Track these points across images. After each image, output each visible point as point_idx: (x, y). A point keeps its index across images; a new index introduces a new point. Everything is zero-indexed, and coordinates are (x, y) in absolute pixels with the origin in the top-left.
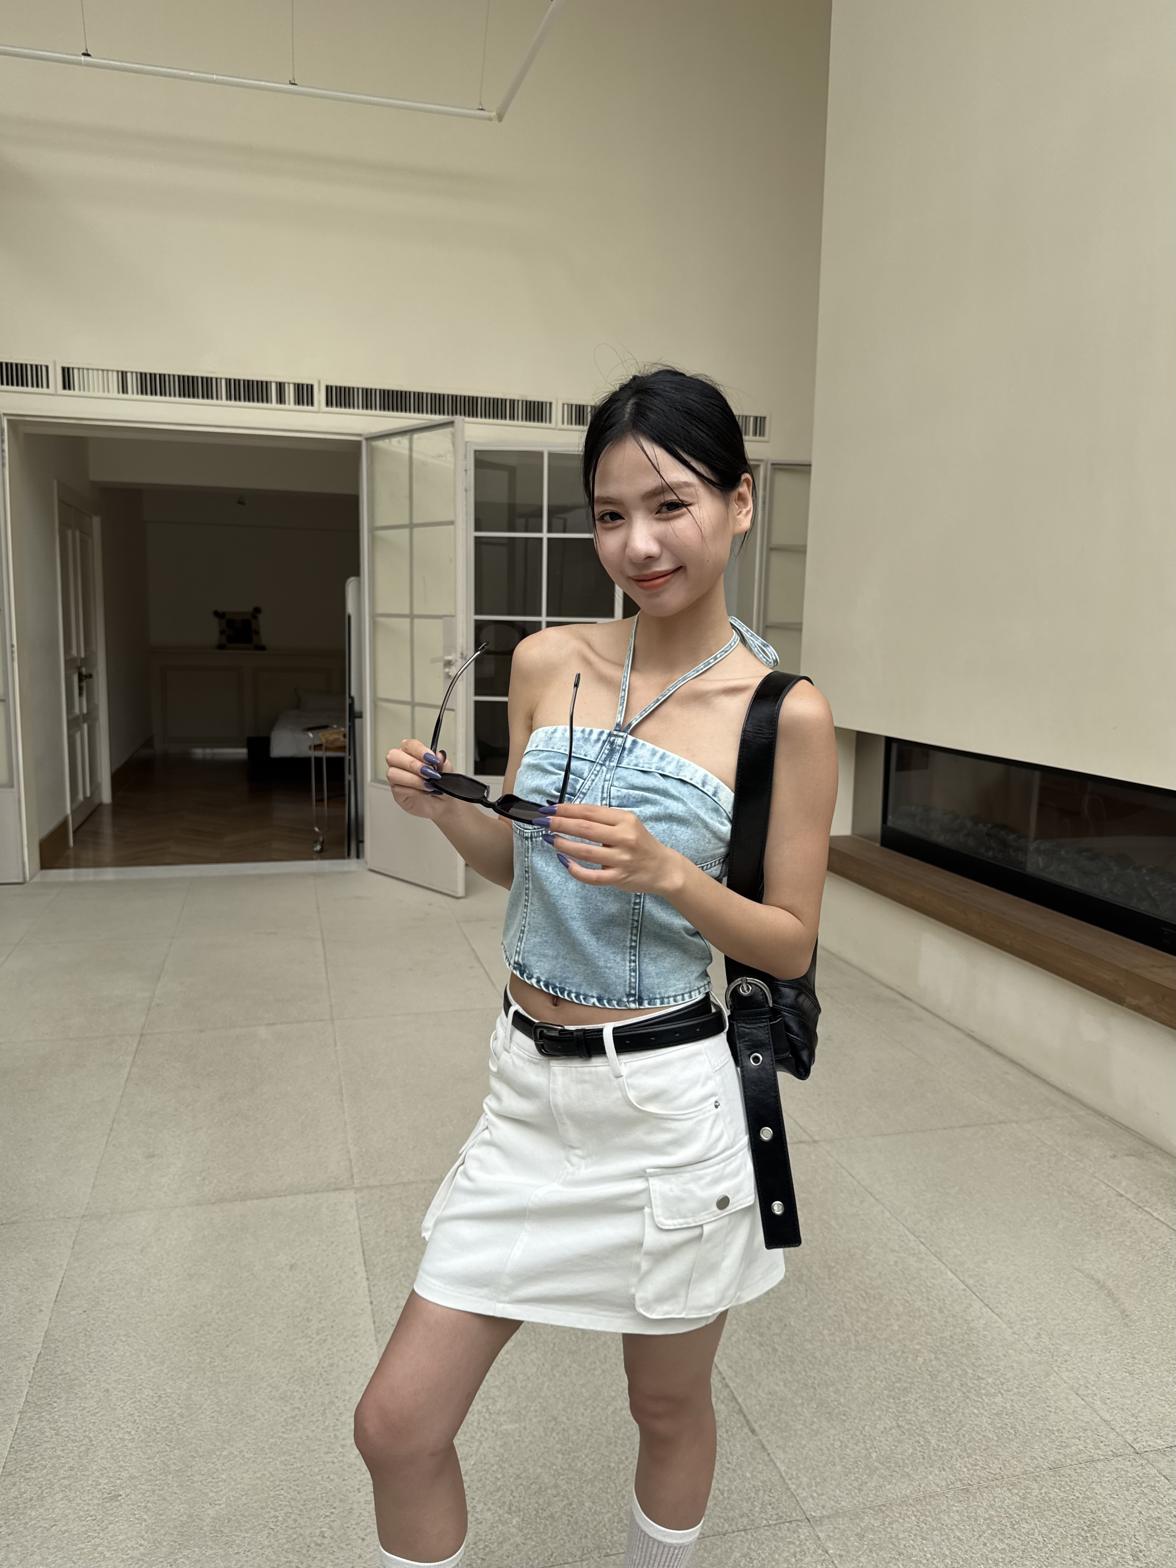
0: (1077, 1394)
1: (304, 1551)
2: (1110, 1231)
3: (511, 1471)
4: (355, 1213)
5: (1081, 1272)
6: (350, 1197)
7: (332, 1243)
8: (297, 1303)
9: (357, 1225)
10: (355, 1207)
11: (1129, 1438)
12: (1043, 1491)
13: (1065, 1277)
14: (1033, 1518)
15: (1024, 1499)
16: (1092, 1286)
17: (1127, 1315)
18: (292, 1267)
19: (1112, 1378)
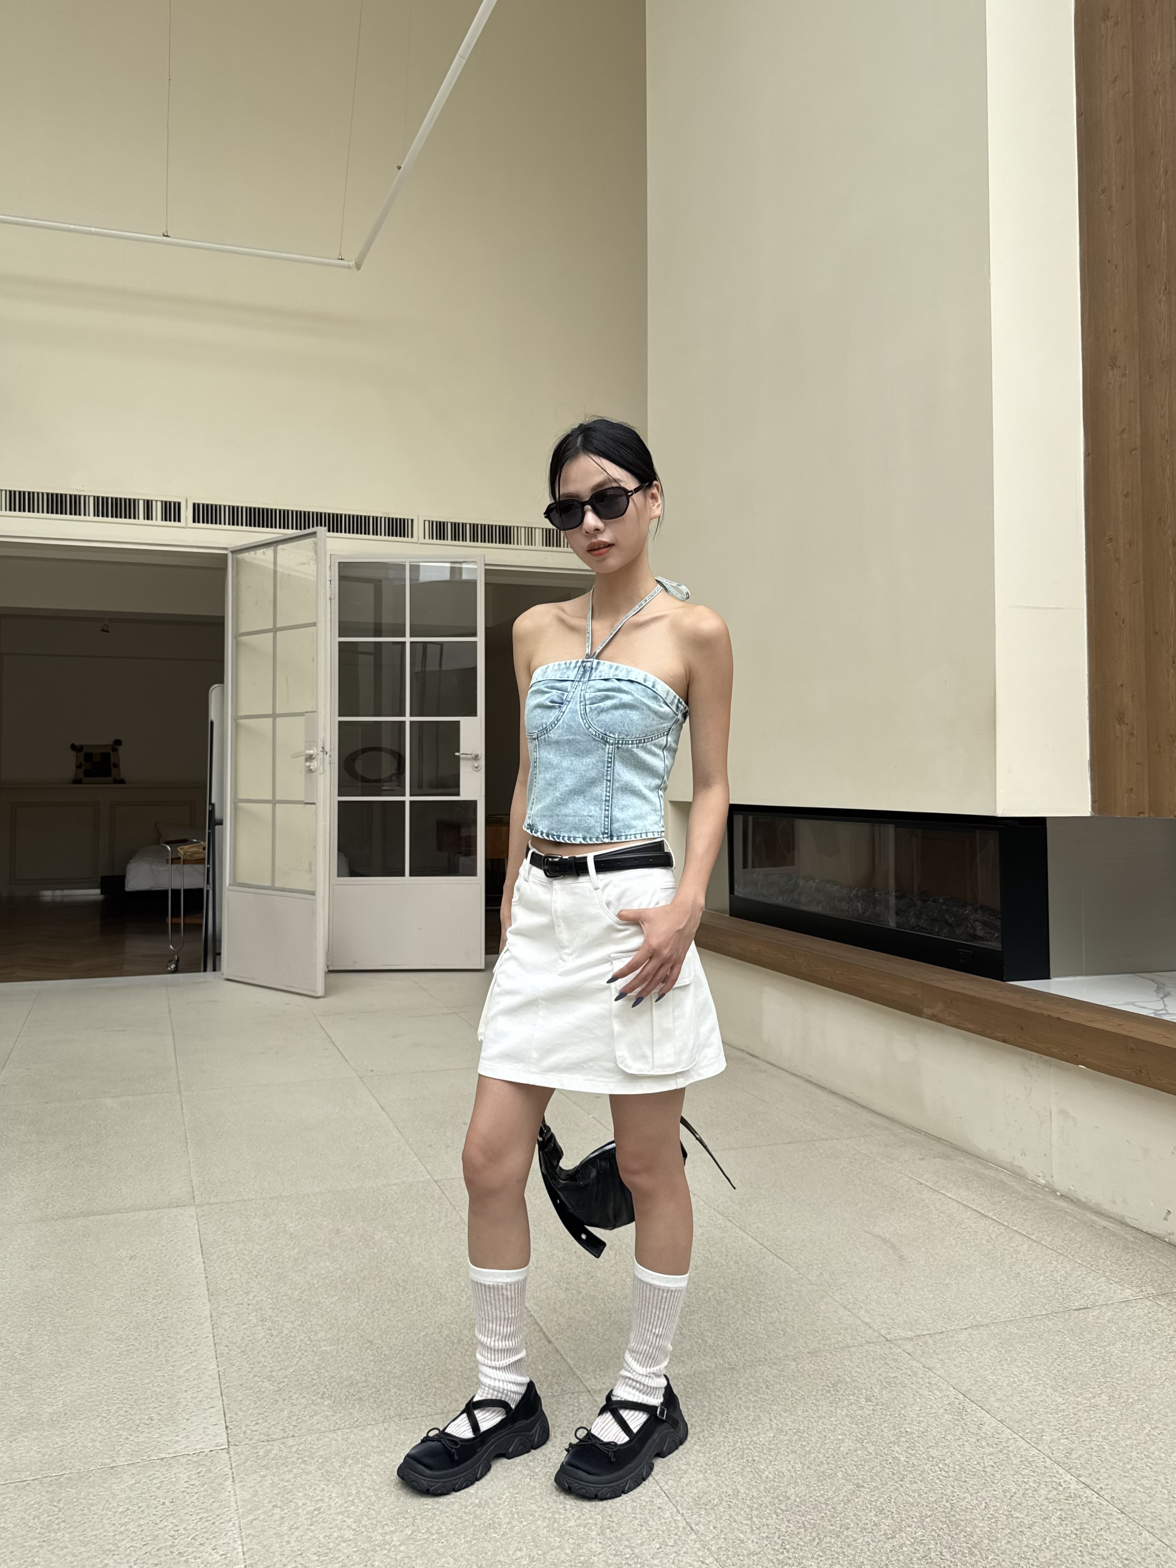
0: (846, 1308)
1: (134, 1428)
2: (904, 1207)
3: (326, 1374)
4: (195, 1221)
5: (870, 1234)
6: (192, 1211)
7: (171, 1241)
8: (135, 1280)
9: (196, 1228)
10: (195, 1217)
11: (883, 1332)
12: (799, 1366)
13: (855, 1238)
14: (787, 1382)
15: (782, 1371)
16: (877, 1242)
17: (904, 1259)
18: (131, 1258)
19: (878, 1297)
